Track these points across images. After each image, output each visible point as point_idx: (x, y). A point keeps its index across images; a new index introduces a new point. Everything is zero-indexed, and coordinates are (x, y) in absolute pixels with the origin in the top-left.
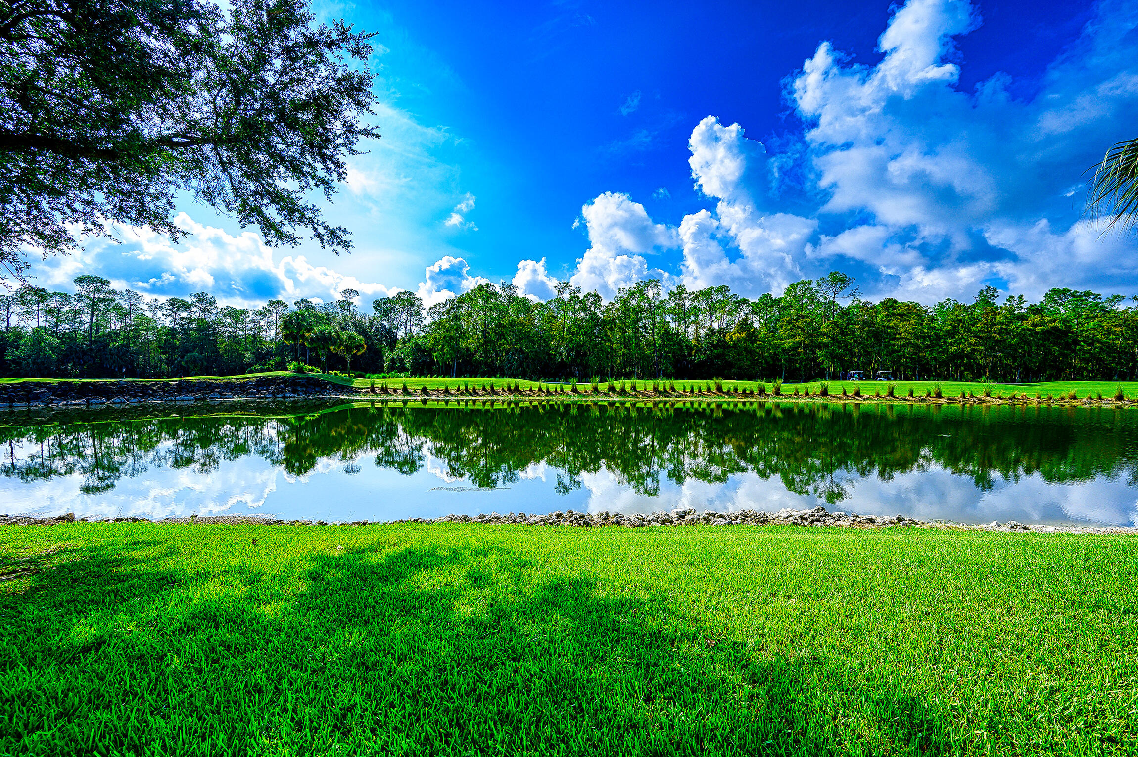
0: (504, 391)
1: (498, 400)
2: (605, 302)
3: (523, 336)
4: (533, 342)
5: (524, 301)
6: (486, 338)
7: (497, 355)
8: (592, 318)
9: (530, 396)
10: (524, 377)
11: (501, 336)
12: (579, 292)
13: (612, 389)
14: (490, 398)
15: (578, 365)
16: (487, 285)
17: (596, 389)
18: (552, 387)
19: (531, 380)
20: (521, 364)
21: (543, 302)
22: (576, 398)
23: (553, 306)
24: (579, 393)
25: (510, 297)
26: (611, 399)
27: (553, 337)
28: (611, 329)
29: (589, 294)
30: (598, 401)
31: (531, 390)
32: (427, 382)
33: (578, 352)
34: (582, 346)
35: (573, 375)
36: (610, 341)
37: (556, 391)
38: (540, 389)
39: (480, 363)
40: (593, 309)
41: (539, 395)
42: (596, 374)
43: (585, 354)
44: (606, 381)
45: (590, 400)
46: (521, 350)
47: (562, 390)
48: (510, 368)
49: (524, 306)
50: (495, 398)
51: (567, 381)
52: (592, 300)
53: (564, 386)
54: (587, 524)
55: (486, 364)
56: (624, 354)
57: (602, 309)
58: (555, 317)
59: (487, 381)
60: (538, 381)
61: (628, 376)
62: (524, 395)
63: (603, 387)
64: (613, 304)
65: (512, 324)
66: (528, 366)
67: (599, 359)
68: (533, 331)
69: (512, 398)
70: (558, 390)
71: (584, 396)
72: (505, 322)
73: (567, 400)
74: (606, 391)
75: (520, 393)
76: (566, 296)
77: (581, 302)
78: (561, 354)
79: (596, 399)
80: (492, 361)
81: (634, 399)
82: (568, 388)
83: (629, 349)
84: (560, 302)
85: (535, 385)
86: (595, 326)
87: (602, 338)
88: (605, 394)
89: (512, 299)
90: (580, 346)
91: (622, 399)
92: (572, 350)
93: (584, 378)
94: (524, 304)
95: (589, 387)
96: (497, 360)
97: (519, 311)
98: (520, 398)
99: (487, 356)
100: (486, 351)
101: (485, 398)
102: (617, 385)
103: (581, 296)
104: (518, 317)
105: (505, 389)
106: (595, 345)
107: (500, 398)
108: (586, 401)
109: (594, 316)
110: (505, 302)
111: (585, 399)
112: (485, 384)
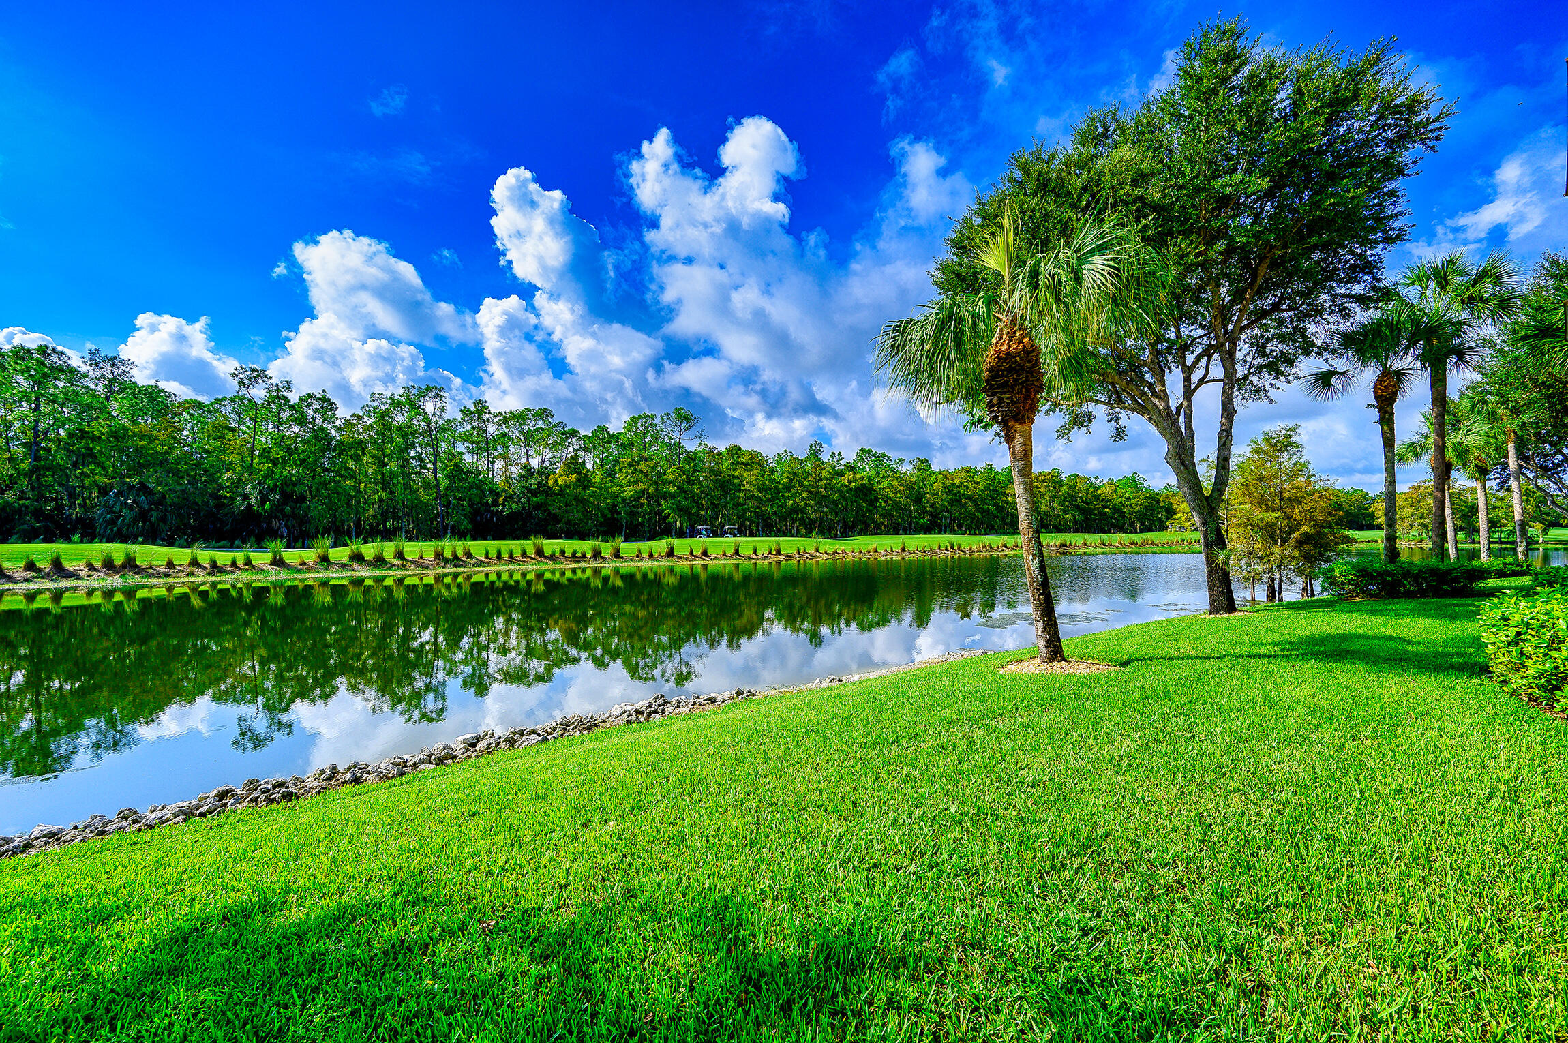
0: (91, 567)
1: (75, 589)
2: (343, 412)
3: (143, 461)
4: (177, 473)
5: (153, 394)
6: (37, 458)
7: (73, 496)
8: (316, 438)
9: (167, 575)
10: (152, 537)
11: (90, 456)
12: (288, 389)
13: (358, 557)
14: (48, 584)
15: (286, 517)
16: (43, 350)
17: (324, 559)
18: (224, 557)
19: (171, 544)
20: (143, 516)
21: (204, 399)
22: (281, 575)
23: (227, 409)
24: (289, 567)
25: (112, 381)
26: (355, 574)
27: (229, 467)
28: (356, 458)
29: (310, 396)
30: (330, 579)
31: (170, 564)
33: (286, 497)
34: (295, 485)
35: (274, 535)
36: (353, 477)
37: (234, 564)
38: (194, 562)
39: (21, 511)
40: (318, 421)
41: (192, 574)
42: (326, 532)
43: (302, 498)
44: (346, 545)
45: (311, 578)
46: (143, 488)
47: (248, 562)
48: (113, 522)
49: (154, 401)
50: (65, 583)
51: (259, 545)
52: (316, 405)
53: (253, 556)
54: (288, 797)
55: (38, 513)
56: (381, 500)
57: (338, 423)
58: (233, 430)
59: (42, 552)
60: (188, 546)
61: (388, 535)
62: (150, 576)
63: (340, 554)
64: (359, 418)
65: (118, 435)
66: (163, 519)
67: (331, 506)
68: (177, 452)
69: (116, 581)
70: (240, 562)
71: (299, 571)
72: (99, 428)
73: (259, 580)
74: (345, 560)
75: (139, 570)
76: (259, 393)
77: (292, 407)
78: (246, 497)
79: (324, 575)
80: (60, 508)
81: (399, 573)
82: (262, 558)
83: (392, 492)
84: (244, 404)
85: (181, 555)
86: (324, 451)
87: (338, 473)
88: (344, 566)
89: (119, 386)
90: (288, 482)
91: (377, 573)
92: (273, 491)
93: (299, 539)
94: (152, 399)
95: (310, 555)
96: (72, 505)
97: (136, 412)
98: (138, 580)
99: (41, 496)
100: (37, 487)
101: (33, 586)
102: (368, 550)
103: (294, 398)
104: (134, 422)
105: (98, 564)
106: (324, 485)
107: (80, 583)
108: (302, 580)
109: (321, 436)
110: (100, 389)
111: (300, 576)
112: (34, 557)
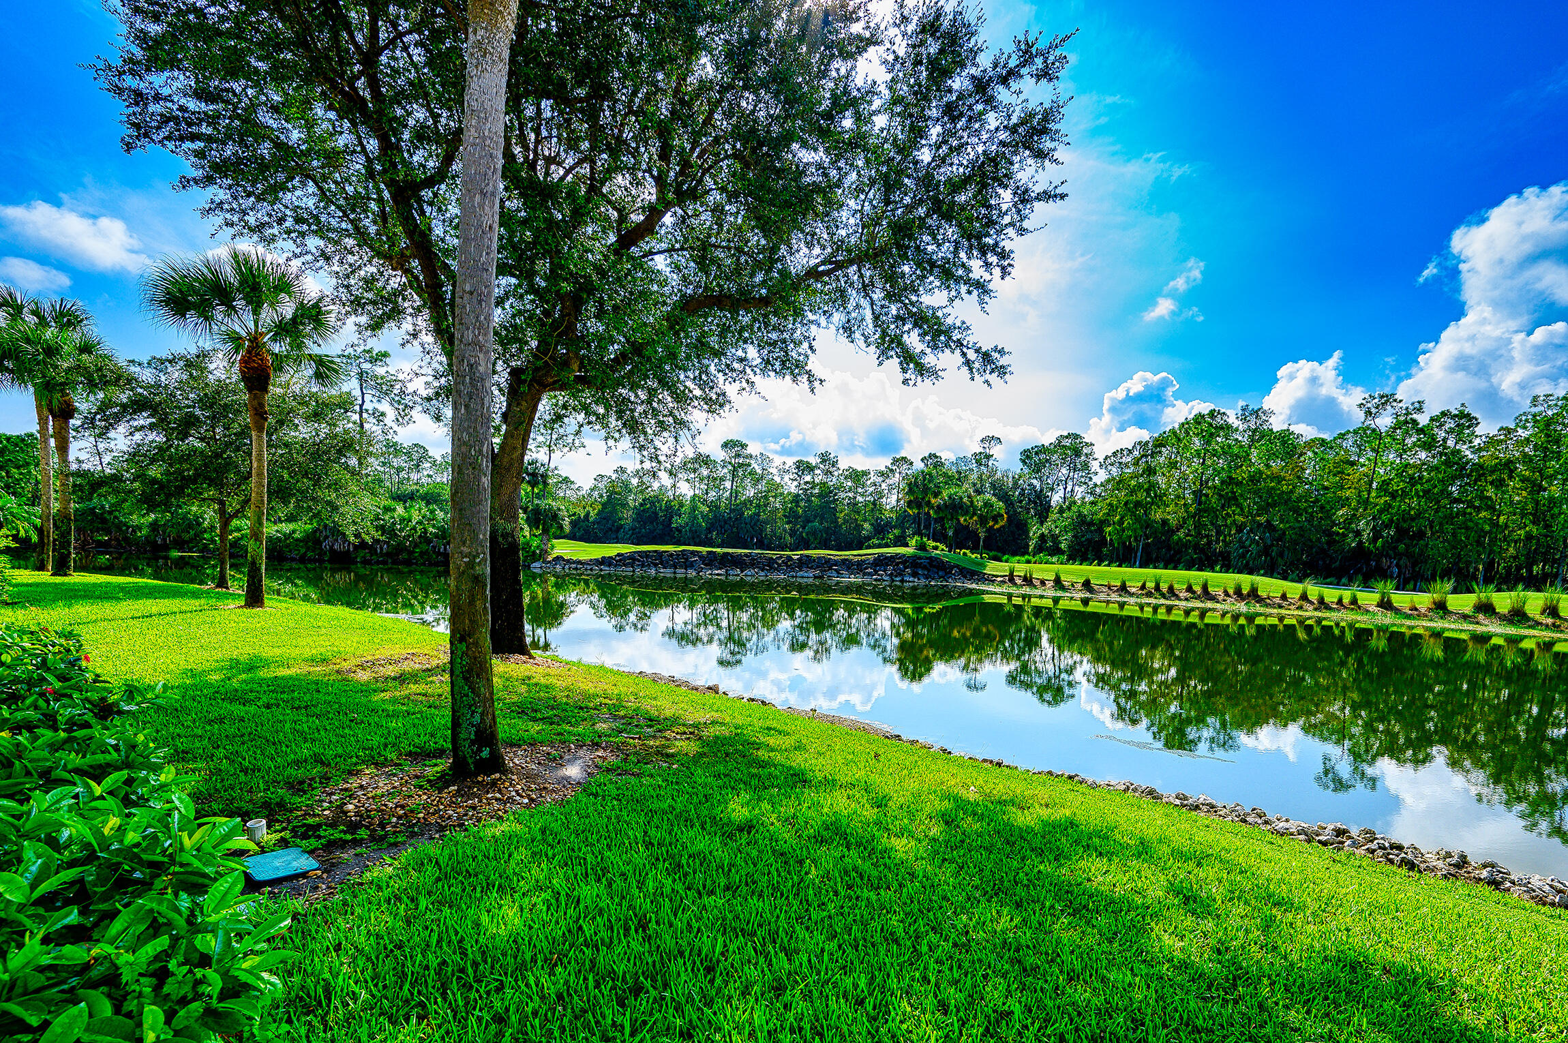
0: (1227, 594)
1: (1214, 610)
2: (1486, 428)
3: (1273, 499)
4: (1297, 511)
5: (1285, 437)
6: (1200, 503)
7: (1219, 533)
8: (1448, 463)
9: (1280, 607)
10: (1270, 572)
11: (1231, 500)
12: (1419, 410)
13: (1486, 608)
14: (1198, 604)
15: (1399, 555)
16: (1212, 414)
17: (1441, 606)
18: (1331, 594)
19: (1285, 578)
20: (1266, 551)
21: (1327, 436)
22: (1388, 619)
23: (1348, 443)
24: (1397, 611)
25: (1254, 431)
26: (1480, 629)
27: (1345, 502)
28: (1499, 484)
29: (1444, 414)
30: (1444, 630)
31: (1284, 597)
32: (1092, 572)
33: (1402, 533)
34: (1413, 519)
35: (1384, 575)
36: (1491, 508)
37: (1340, 602)
38: (1304, 597)
39: (1186, 545)
40: (1451, 443)
41: (1300, 608)
42: (1445, 575)
43: (1421, 535)
44: (1470, 591)
45: (1420, 626)
46: (1269, 525)
47: (1354, 601)
48: (1243, 556)
49: (1286, 445)
50: (1209, 605)
51: (1367, 585)
52: (1450, 424)
53: (1360, 595)
55: (1196, 547)
56: (1529, 537)
57: (1477, 442)
58: (1352, 464)
59: (1196, 577)
60: (1300, 581)
61: (1536, 583)
62: (1267, 605)
63: (1462, 602)
64: (1508, 431)
65: (1255, 479)
66: (1281, 555)
67: (1455, 544)
68: (1300, 491)
69: (1242, 607)
70: (1346, 601)
71: (1408, 617)
72: (1242, 474)
73: (1363, 621)
74: (1468, 610)
75: (1260, 600)
76: (1384, 421)
77: (1421, 431)
78: (1358, 533)
79: (1439, 624)
80: (1209, 543)
81: (1548, 635)
82: (1369, 598)
83: (1547, 526)
84: (1367, 435)
85: (1294, 589)
86: (1454, 478)
87: (1470, 504)
88: (1465, 617)
89: (1260, 435)
90: (1406, 517)
91: (1512, 630)
92: (1387, 526)
93: (1413, 580)
94: (1284, 443)
95: (1423, 600)
96: (1217, 542)
97: (1272, 455)
98: (1259, 608)
99: (1199, 533)
100: (1199, 526)
101: (1190, 605)
102: (1503, 601)
103: (1423, 420)
104: (1268, 466)
105: (1231, 591)
106: (1450, 518)
107: (1218, 606)
108: (1410, 628)
109: (1453, 461)
110: (1245, 440)
111: (1408, 622)
112: (1192, 581)
